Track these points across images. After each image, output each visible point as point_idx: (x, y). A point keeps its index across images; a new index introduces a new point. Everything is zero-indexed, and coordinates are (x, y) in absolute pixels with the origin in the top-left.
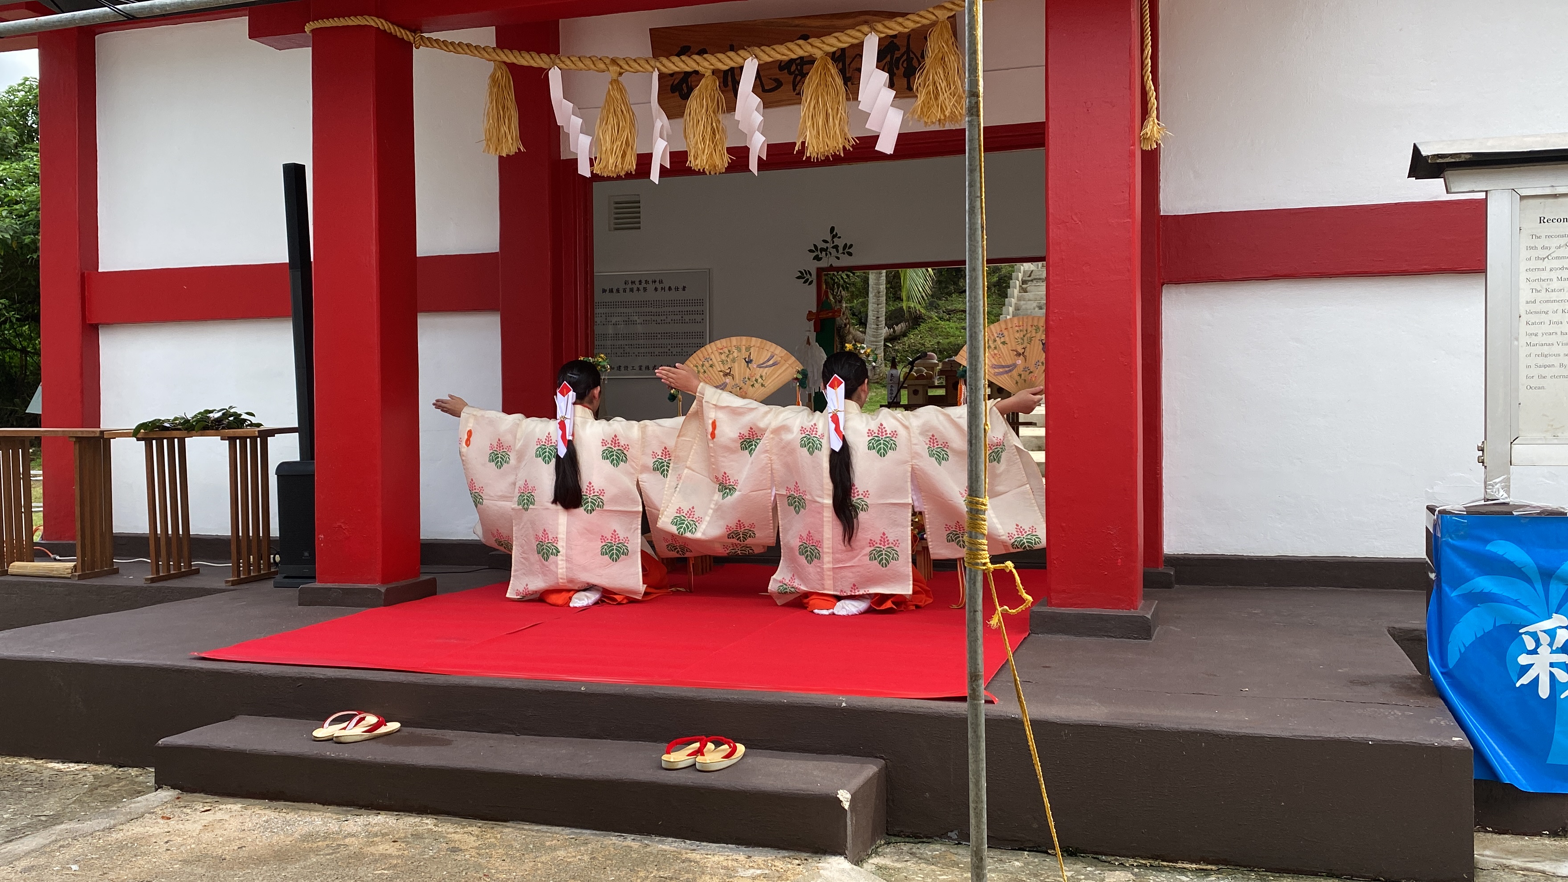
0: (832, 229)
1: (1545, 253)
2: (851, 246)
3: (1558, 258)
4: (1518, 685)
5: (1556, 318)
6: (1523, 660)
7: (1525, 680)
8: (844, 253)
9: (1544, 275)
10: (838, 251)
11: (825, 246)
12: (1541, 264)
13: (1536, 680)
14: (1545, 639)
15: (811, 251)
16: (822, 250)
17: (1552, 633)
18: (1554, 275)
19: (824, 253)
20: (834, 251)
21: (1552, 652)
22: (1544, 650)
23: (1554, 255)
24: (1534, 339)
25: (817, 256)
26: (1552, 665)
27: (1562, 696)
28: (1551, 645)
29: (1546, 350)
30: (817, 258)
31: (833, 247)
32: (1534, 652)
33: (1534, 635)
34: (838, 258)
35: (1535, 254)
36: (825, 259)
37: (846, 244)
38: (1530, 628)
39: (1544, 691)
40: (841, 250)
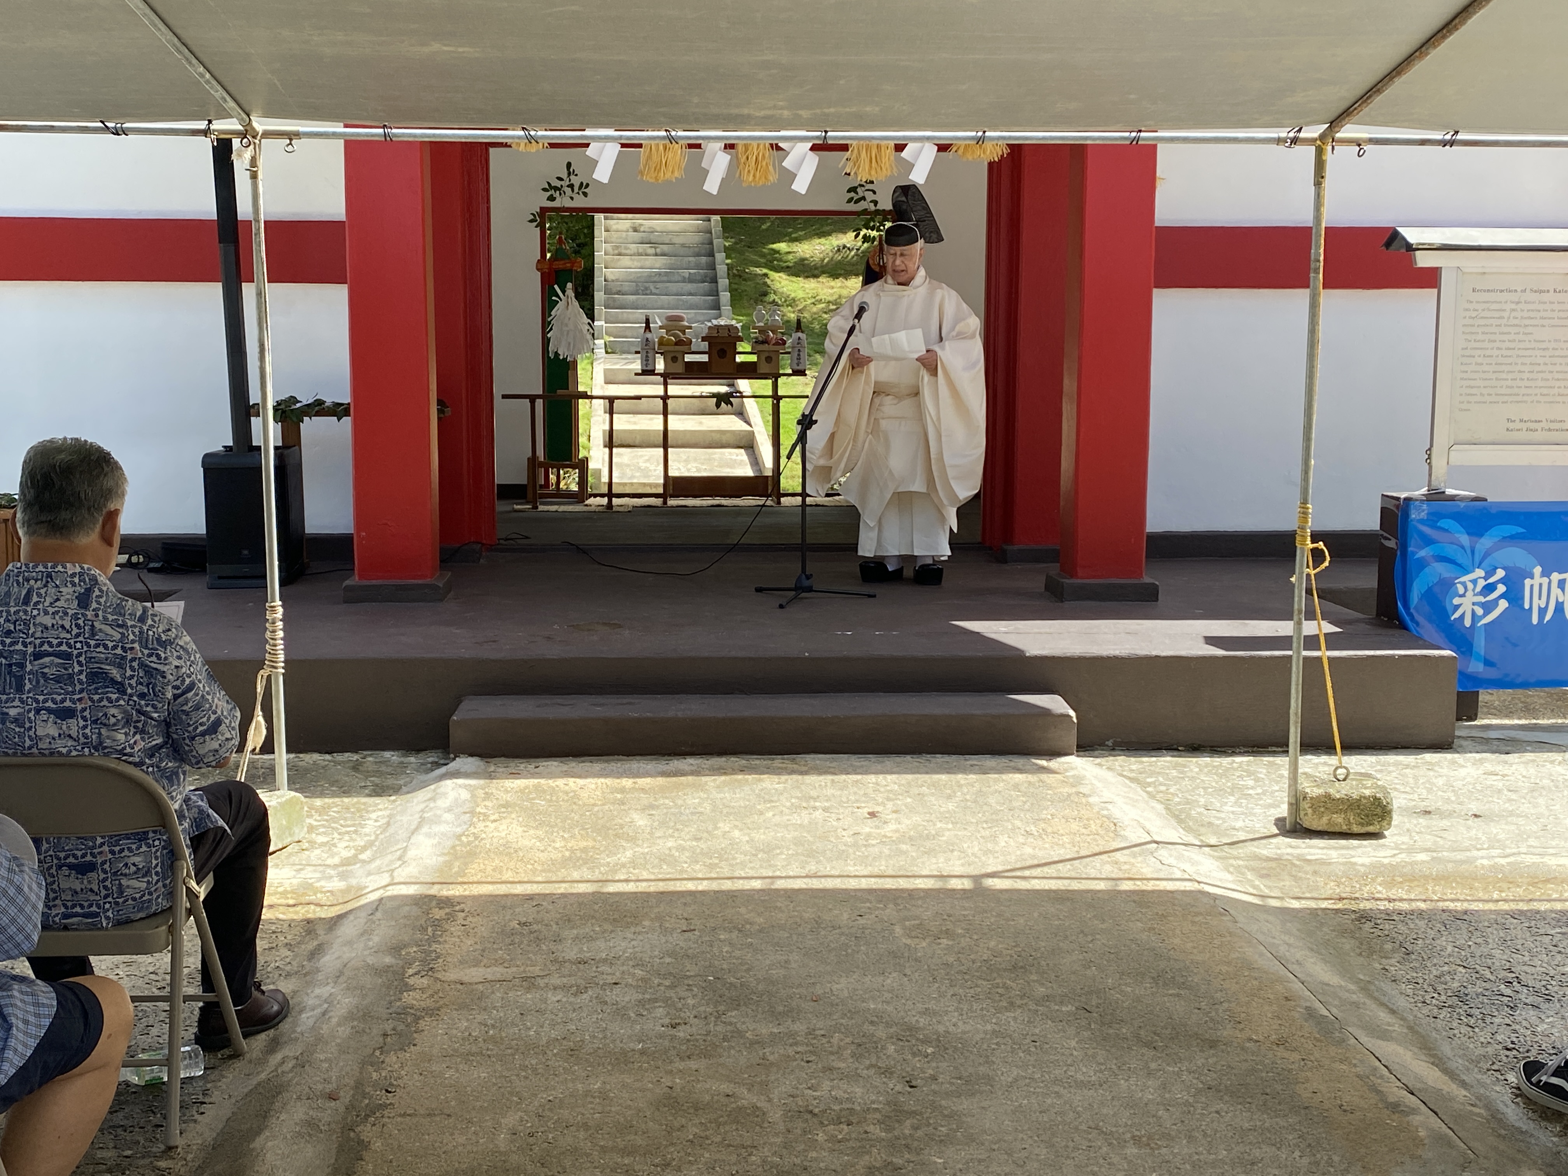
0: (569, 165)
1: (1474, 314)
2: (587, 185)
3: (1482, 318)
4: (1452, 618)
5: (1480, 360)
6: (1456, 601)
7: (1457, 615)
8: (578, 193)
9: (1474, 330)
10: (573, 191)
11: (558, 184)
12: (1471, 322)
13: (1462, 616)
14: (1470, 586)
15: (545, 190)
16: (556, 189)
17: (1474, 582)
18: (1480, 330)
19: (558, 192)
20: (568, 191)
21: (1475, 595)
22: (1470, 594)
23: (1481, 315)
24: (1465, 376)
25: (552, 195)
26: (1474, 604)
27: (1479, 625)
28: (1474, 590)
29: (1472, 383)
30: (551, 198)
31: (568, 186)
32: (1463, 596)
33: (1464, 584)
34: (572, 198)
35: (1468, 314)
36: (558, 199)
37: (582, 183)
38: (1462, 579)
39: (1468, 623)
40: (576, 189)
